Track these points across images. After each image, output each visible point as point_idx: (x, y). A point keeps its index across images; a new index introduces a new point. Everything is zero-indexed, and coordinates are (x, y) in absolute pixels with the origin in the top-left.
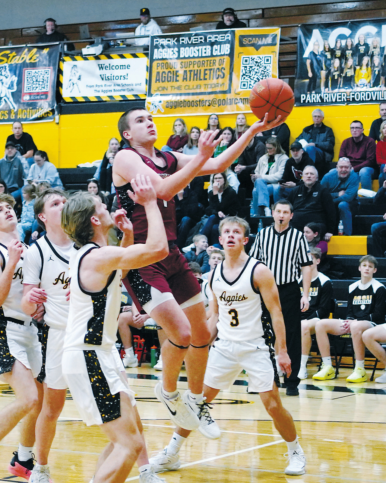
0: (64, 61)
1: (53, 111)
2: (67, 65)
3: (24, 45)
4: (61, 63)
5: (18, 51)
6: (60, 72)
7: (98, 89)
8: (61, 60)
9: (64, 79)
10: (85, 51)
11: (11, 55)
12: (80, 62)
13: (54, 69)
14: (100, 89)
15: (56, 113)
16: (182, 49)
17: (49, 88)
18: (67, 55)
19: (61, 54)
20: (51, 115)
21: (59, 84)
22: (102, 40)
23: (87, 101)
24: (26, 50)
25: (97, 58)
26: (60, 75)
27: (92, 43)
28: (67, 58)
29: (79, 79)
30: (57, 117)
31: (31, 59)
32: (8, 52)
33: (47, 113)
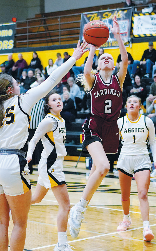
0: (134, 16)
1: (129, 42)
2: (136, 18)
3: (115, 9)
4: (133, 18)
5: (112, 12)
6: (132, 22)
7: (151, 30)
8: (133, 16)
9: (134, 26)
10: (144, 11)
11: (109, 15)
12: (142, 16)
13: (129, 21)
14: (152, 30)
15: (130, 42)
17: (126, 31)
18: (136, 13)
19: (133, 13)
20: (128, 44)
21: (132, 28)
22: (153, 5)
23: (146, 36)
24: (116, 12)
25: (150, 14)
26: (133, 24)
27: (148, 7)
28: (136, 15)
29: (142, 25)
30: (131, 45)
31: (118, 16)
32: (107, 13)
33: (126, 43)
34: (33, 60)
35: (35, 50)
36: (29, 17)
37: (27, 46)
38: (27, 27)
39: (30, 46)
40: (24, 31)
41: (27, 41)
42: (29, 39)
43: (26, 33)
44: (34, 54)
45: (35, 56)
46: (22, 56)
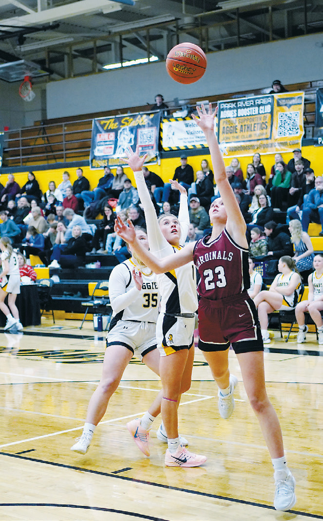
0: (163, 122)
1: (156, 157)
2: (165, 125)
3: (137, 113)
4: (161, 124)
5: (134, 117)
6: (161, 130)
7: (185, 140)
8: (161, 122)
9: (163, 135)
10: (175, 115)
11: (130, 121)
12: (173, 122)
13: (157, 129)
14: (187, 140)
15: (158, 158)
16: (239, 110)
17: (153, 142)
18: (165, 118)
19: (161, 118)
20: (155, 160)
21: (160, 138)
22: (187, 107)
23: (179, 149)
24: (139, 116)
25: (184, 119)
26: (161, 132)
27: (181, 109)
28: (165, 121)
29: (173, 134)
30: (159, 161)
31: (142, 122)
32: (128, 118)
33: (153, 158)
34: (29, 182)
35: (31, 170)
36: (27, 125)
37: (21, 164)
38: (21, 139)
39: (24, 164)
40: (16, 144)
41: (21, 157)
42: (23, 155)
43: (19, 147)
44: (30, 175)
45: (31, 178)
46: (13, 178)
